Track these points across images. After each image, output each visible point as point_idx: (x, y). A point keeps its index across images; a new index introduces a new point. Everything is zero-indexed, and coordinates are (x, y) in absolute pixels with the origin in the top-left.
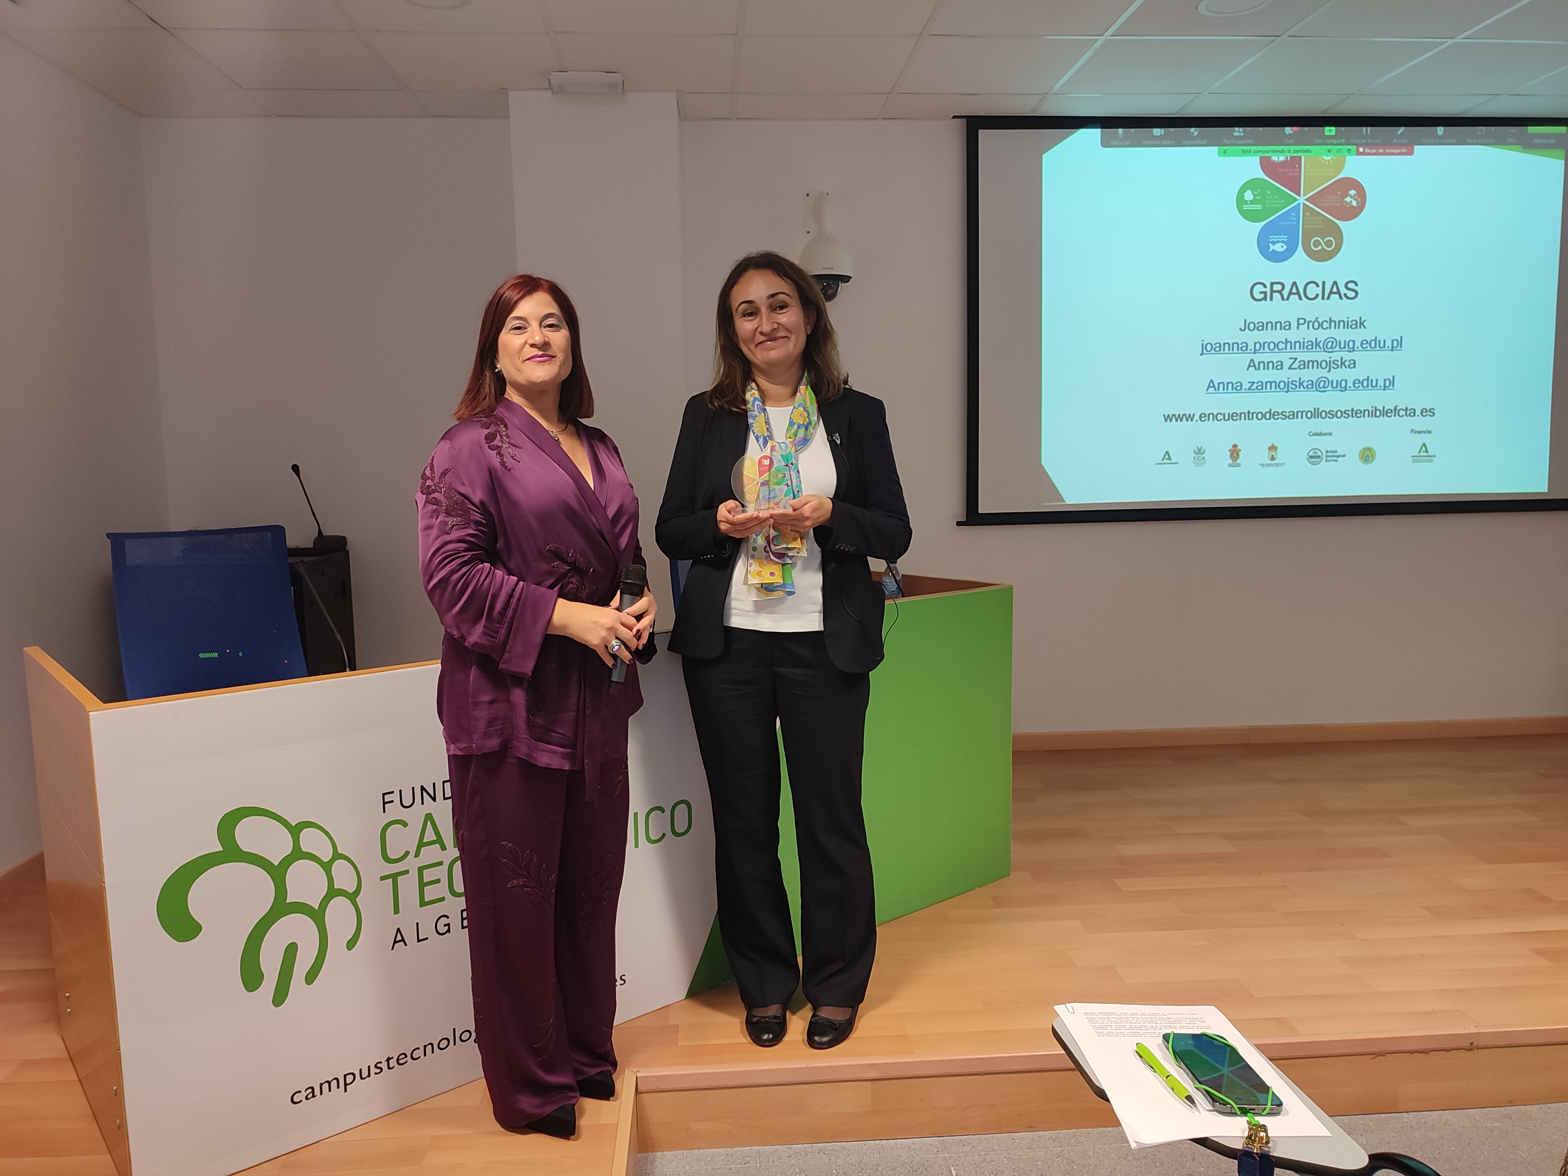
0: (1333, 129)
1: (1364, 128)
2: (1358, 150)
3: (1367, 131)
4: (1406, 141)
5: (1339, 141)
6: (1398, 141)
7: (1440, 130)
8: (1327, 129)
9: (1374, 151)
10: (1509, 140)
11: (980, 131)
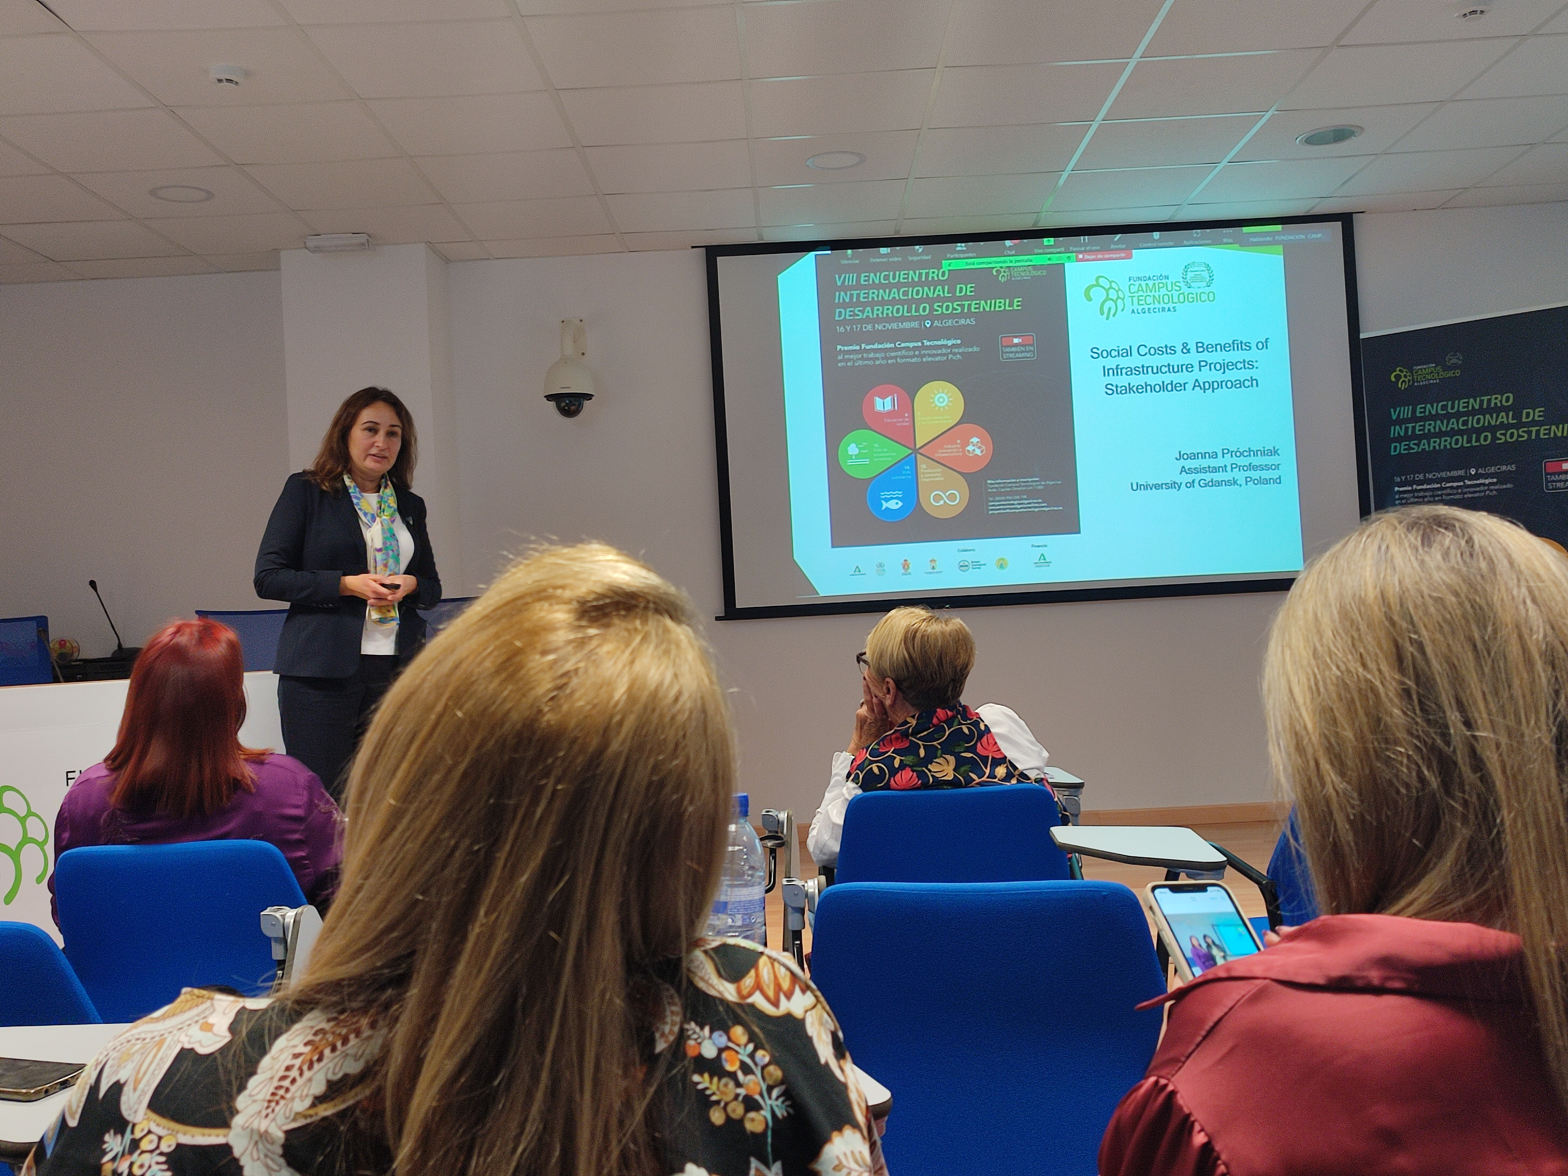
0: (1052, 239)
1: (1082, 238)
2: (1077, 257)
3: (1084, 239)
4: (1124, 246)
5: (1058, 250)
6: (1116, 247)
7: (1156, 235)
8: (1045, 240)
9: (1093, 257)
10: (1225, 240)
11: (718, 258)
